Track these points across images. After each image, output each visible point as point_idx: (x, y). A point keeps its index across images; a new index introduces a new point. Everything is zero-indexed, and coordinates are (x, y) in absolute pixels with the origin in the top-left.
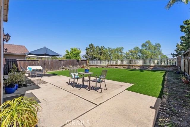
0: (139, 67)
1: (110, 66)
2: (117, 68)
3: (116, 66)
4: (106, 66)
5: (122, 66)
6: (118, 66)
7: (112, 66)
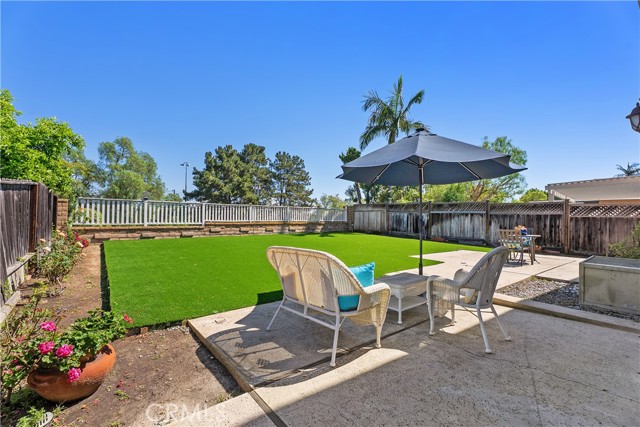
0: (301, 228)
1: (218, 229)
2: (246, 232)
3: (243, 229)
4: (199, 229)
5: (261, 226)
6: (251, 226)
7: (227, 226)
